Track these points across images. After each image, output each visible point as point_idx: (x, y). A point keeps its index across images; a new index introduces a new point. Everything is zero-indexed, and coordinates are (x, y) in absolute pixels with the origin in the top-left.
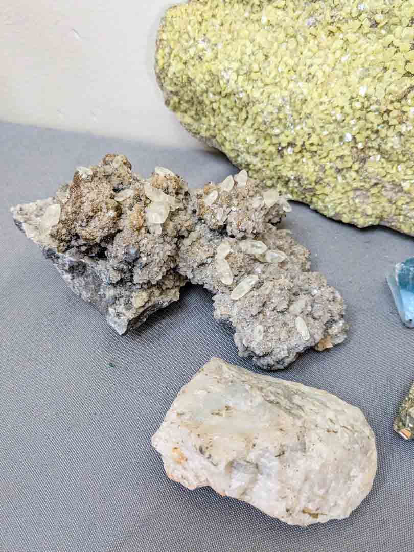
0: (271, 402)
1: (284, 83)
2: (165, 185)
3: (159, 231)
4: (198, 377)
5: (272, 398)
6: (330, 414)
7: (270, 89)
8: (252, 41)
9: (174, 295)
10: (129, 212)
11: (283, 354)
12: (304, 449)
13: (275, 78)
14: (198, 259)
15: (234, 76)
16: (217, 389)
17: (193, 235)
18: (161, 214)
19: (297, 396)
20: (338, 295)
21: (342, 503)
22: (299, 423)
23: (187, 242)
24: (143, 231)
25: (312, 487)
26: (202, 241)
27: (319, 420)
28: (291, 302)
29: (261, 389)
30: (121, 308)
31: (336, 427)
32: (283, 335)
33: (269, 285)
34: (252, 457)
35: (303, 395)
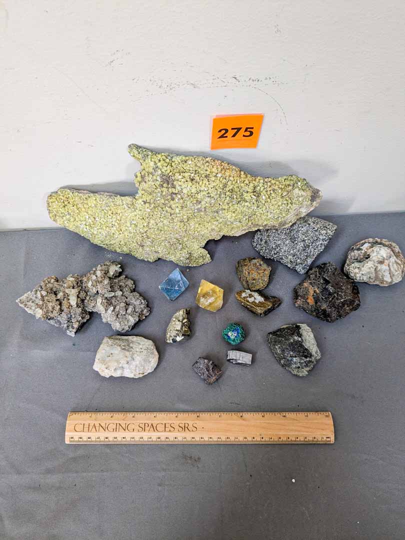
0: (123, 349)
1: (104, 228)
2: (72, 285)
3: (76, 306)
4: (102, 346)
5: (123, 347)
6: (141, 346)
7: (100, 230)
8: (87, 213)
9: (88, 317)
10: (63, 302)
11: (127, 329)
12: (133, 359)
13: (100, 226)
14: (92, 306)
15: (85, 227)
16: (108, 349)
17: (88, 298)
18: (74, 300)
19: (131, 344)
20: (143, 301)
21: (150, 368)
22: (131, 353)
23: (86, 301)
24: (70, 307)
25: (139, 367)
26: (91, 298)
27: (137, 350)
28: (126, 310)
29: (120, 346)
30: (71, 329)
31: (143, 350)
32: (126, 323)
33: (118, 307)
34: (120, 366)
35: (132, 342)
